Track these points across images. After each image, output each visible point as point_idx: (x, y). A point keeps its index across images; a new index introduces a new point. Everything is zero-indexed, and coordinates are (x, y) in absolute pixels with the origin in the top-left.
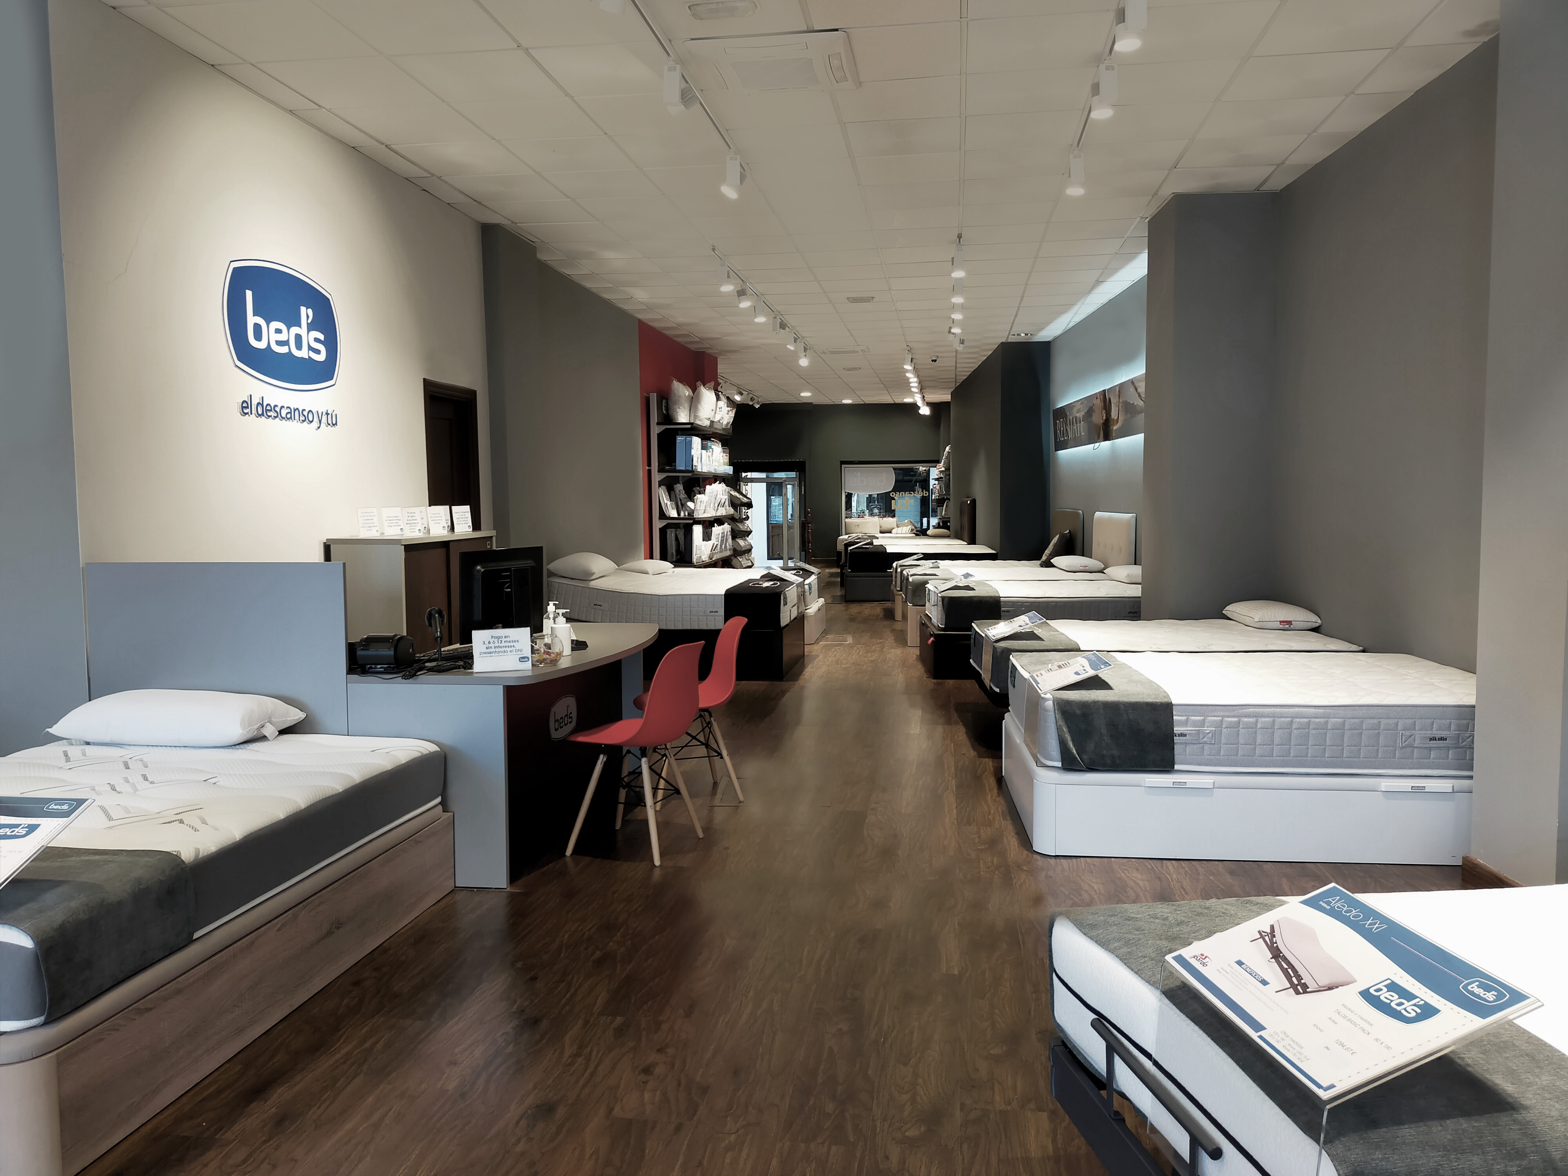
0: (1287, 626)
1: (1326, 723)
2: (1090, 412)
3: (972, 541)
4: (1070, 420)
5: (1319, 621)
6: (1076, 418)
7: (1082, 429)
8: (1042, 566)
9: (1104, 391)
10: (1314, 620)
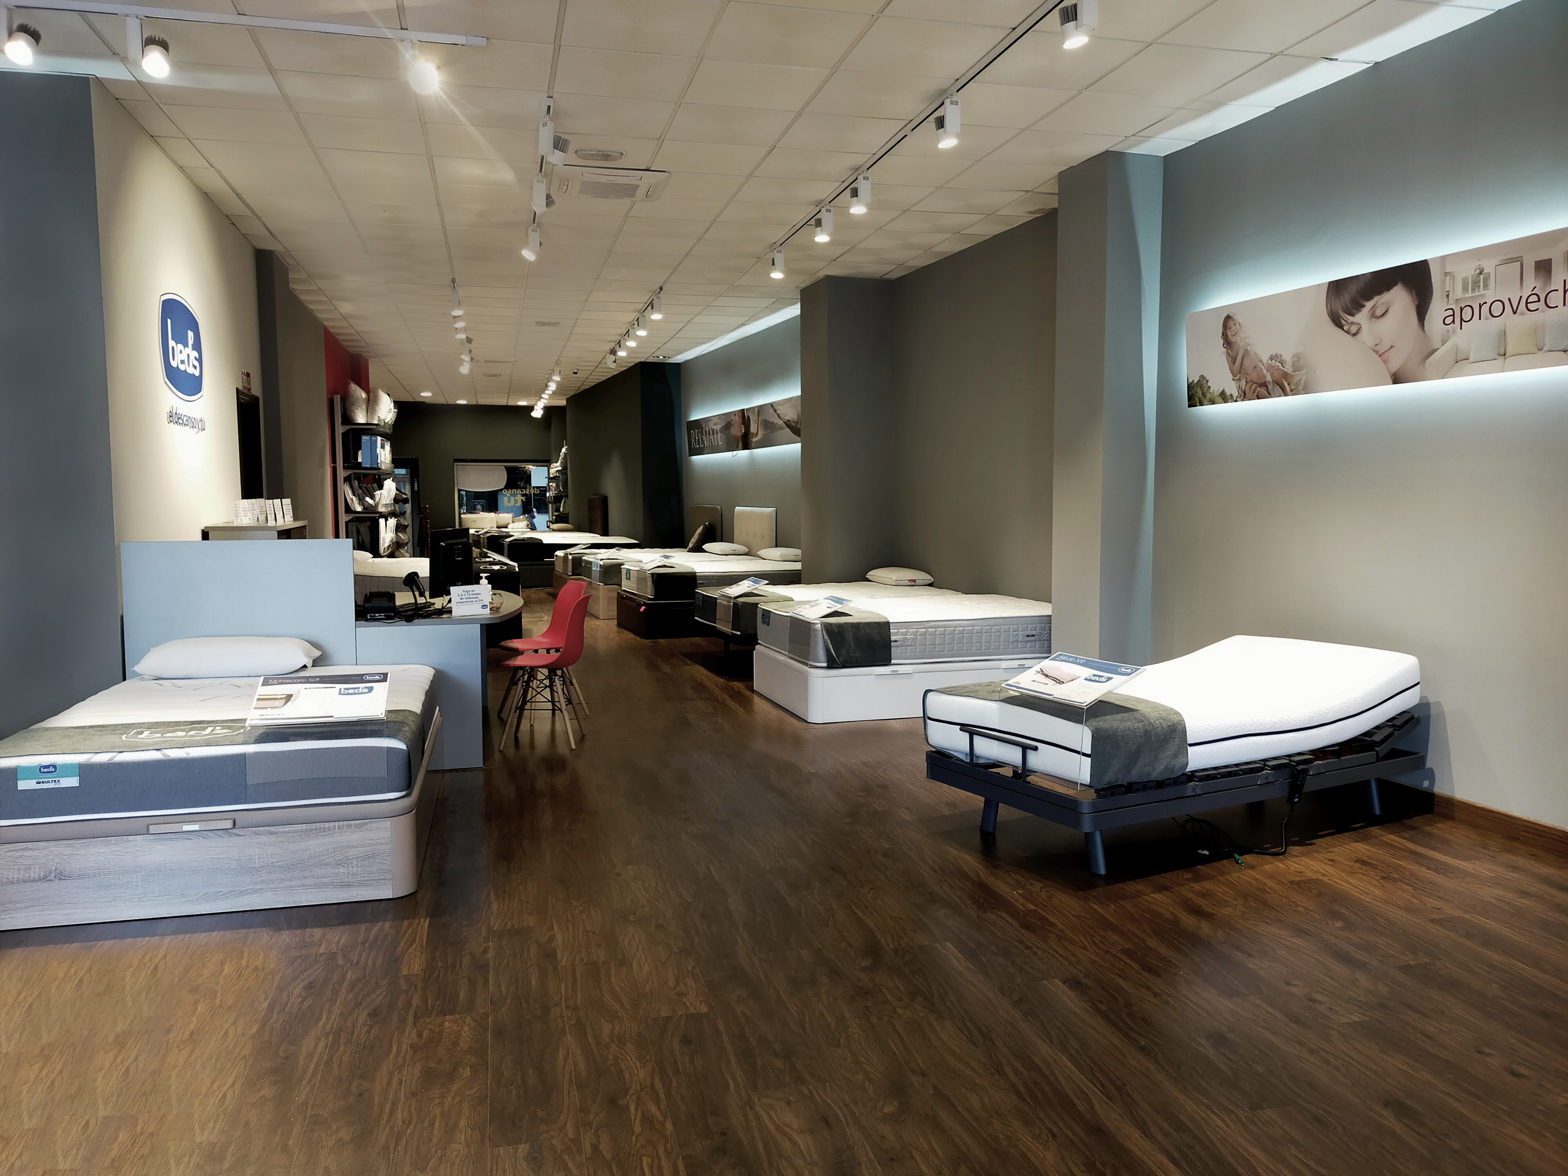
0: (913, 583)
1: (973, 629)
2: (728, 426)
3: (605, 533)
4: (706, 431)
5: (932, 579)
6: (713, 430)
7: (719, 439)
8: (688, 551)
9: (743, 410)
10: (929, 578)
